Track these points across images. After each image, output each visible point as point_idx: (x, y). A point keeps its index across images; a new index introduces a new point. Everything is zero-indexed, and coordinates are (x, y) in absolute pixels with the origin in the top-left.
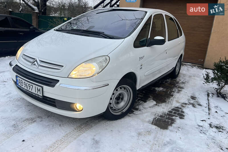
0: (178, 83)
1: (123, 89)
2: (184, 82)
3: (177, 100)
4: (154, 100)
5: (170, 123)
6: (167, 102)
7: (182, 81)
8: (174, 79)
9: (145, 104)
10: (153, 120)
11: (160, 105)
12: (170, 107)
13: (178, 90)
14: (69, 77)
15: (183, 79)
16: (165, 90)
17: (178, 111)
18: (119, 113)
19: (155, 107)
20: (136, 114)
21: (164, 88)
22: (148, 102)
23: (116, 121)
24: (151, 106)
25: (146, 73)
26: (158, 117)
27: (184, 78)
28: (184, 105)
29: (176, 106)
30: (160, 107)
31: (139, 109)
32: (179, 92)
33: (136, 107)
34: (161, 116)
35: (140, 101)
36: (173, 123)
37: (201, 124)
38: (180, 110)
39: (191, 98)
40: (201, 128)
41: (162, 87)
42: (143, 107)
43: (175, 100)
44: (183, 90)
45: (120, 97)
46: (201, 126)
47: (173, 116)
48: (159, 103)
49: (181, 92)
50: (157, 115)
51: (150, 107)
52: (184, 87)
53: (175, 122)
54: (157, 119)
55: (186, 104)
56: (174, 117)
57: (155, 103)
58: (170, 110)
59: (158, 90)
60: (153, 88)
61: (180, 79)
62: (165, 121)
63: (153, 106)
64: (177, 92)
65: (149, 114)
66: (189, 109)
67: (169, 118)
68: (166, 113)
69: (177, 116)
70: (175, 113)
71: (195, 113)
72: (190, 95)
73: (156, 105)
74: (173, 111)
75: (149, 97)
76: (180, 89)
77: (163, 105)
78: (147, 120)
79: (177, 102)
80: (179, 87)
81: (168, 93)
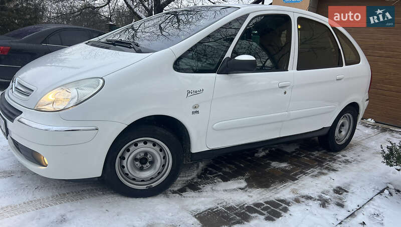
0: (333, 160)
1: (150, 145)
2: (351, 160)
3: (296, 187)
4: (246, 180)
5: (233, 222)
6: (271, 188)
7: (348, 158)
8: (332, 153)
9: (223, 184)
10: (205, 211)
11: (249, 190)
12: (268, 197)
13: (319, 172)
14: (35, 108)
15: (353, 156)
16: (289, 168)
17: (278, 206)
18: (144, 187)
19: (236, 192)
20: (185, 196)
21: (293, 165)
22: (230, 182)
23: (134, 199)
24: (230, 189)
26: (220, 208)
27: (360, 153)
28: (303, 200)
29: (282, 198)
30: (244, 194)
31: (200, 190)
32: (318, 175)
34: (229, 208)
35: (216, 178)
36: (240, 223)
38: (284, 205)
39: (334, 190)
41: (288, 163)
42: (212, 188)
43: (294, 187)
44: (331, 174)
45: (146, 160)
48: (251, 187)
49: (323, 177)
50: (225, 204)
51: (225, 190)
52: (339, 170)
53: (249, 222)
54: (215, 210)
55: (309, 198)
56: (254, 215)
57: (244, 185)
58: (261, 202)
59: (275, 165)
60: (268, 161)
61: (348, 154)
62: (227, 217)
63: (235, 190)
64: (313, 175)
65: (210, 200)
66: (304, 207)
67: (240, 215)
68: (246, 205)
69: (264, 215)
70: (265, 208)
71: (309, 216)
72: (337, 185)
73: (242, 189)
74: (266, 205)
75: (243, 175)
76: (325, 171)
77: (257, 191)
78: (194, 208)
79: (294, 191)
80: (327, 168)
81: (292, 174)
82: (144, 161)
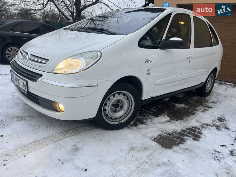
0: (207, 101)
1: (122, 95)
2: (215, 101)
3: (197, 119)
4: (168, 116)
5: (177, 143)
6: (184, 120)
7: (213, 100)
8: (203, 97)
9: (156, 119)
10: (158, 137)
11: (173, 122)
12: (186, 125)
13: (204, 109)
14: (53, 72)
15: (215, 99)
16: (187, 107)
17: (195, 131)
18: (117, 123)
19: (167, 124)
20: (140, 127)
21: (187, 105)
22: (160, 117)
23: (111, 131)
24: (162, 122)
25: (156, 82)
26: (164, 134)
27: (218, 97)
28: (205, 126)
29: (194, 126)
30: (172, 124)
31: (146, 124)
32: (204, 111)
33: (143, 121)
34: (169, 134)
35: (150, 115)
36: (182, 143)
37: (219, 149)
38: (198, 130)
39: (218, 119)
40: (217, 154)
41: (185, 104)
42: (151, 122)
43: (195, 118)
44: (211, 110)
46: (219, 152)
47: (186, 135)
48: (173, 120)
49: (207, 112)
50: (165, 131)
51: (160, 123)
52: (213, 107)
53: (186, 142)
54: (162, 136)
55: (208, 125)
56: (185, 137)
57: (168, 119)
58: (184, 129)
59: (178, 106)
60: (173, 104)
61: (212, 98)
62: (172, 140)
63: (165, 122)
64: (201, 111)
65: (155, 129)
66: (209, 131)
67: (178, 138)
68: (177, 132)
69: (191, 137)
70: (189, 133)
71: (216, 136)
72: (217, 116)
73: (169, 121)
74: (188, 131)
75: (164, 113)
76: (207, 108)
77: (178, 123)
78: (150, 135)
79: (198, 121)
80: (206, 106)
81: (190, 111)
82: (117, 106)
